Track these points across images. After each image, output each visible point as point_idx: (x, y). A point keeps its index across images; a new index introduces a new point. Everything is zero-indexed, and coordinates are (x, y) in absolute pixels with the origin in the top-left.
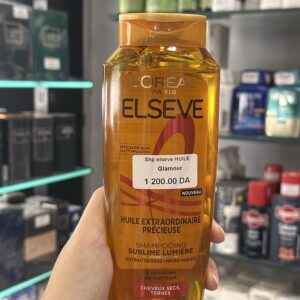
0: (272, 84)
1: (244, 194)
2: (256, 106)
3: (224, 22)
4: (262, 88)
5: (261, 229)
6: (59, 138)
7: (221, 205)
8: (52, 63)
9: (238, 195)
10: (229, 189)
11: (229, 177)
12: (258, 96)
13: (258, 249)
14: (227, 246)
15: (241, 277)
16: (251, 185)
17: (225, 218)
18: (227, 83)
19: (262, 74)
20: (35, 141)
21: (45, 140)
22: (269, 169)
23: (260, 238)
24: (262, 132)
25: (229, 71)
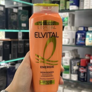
0: (87, 31)
1: (79, 63)
2: (83, 37)
3: (73, 13)
4: (85, 32)
5: (84, 73)
6: (25, 46)
7: (72, 66)
8: (24, 25)
9: (77, 63)
10: (75, 61)
11: (75, 58)
12: (83, 34)
13: (84, 79)
14: (74, 78)
15: (79, 88)
16: (81, 60)
17: (74, 70)
18: (74, 30)
19: (84, 28)
20: (19, 47)
21: (21, 47)
22: (87, 55)
23: (84, 76)
24: (84, 44)
25: (75, 27)
